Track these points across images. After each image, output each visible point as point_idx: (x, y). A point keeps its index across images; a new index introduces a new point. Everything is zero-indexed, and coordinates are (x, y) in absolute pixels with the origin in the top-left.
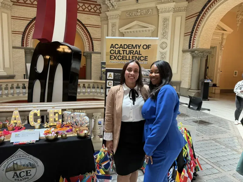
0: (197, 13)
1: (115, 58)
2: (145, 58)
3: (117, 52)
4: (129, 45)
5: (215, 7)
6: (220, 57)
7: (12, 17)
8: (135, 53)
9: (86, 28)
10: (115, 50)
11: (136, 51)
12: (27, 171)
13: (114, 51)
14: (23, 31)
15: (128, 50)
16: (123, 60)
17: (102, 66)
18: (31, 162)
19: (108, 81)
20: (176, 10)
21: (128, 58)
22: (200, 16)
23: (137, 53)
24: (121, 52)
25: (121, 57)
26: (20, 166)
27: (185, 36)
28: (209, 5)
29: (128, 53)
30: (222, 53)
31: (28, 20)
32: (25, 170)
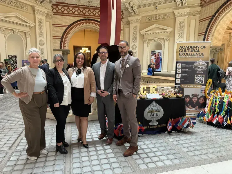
1: (183, 54)
2: (202, 54)
3: (184, 51)
4: (192, 46)
5: (227, 12)
6: (228, 52)
7: (53, 25)
8: (196, 51)
11: (197, 50)
12: (156, 113)
13: (182, 50)
14: (61, 36)
15: (191, 49)
16: (188, 55)
18: (158, 109)
19: (177, 69)
21: (191, 54)
22: (213, 19)
23: (197, 51)
24: (187, 51)
25: (186, 53)
26: (154, 110)
27: (199, 36)
28: (221, 10)
29: (191, 51)
30: (230, 49)
31: (65, 27)
32: (155, 113)
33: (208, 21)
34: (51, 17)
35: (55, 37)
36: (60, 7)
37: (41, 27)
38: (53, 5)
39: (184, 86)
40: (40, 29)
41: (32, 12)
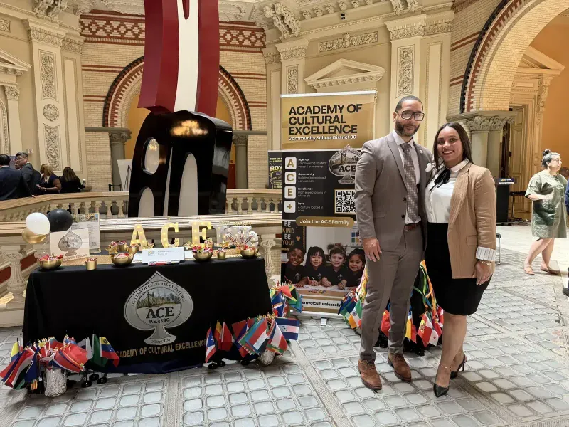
0: (474, 35)
1: (298, 131)
2: (353, 129)
3: (301, 121)
4: (322, 107)
6: (537, 130)
7: (84, 68)
8: (334, 121)
9: (234, 81)
10: (298, 118)
11: (337, 116)
12: (167, 309)
13: (295, 119)
14: (106, 95)
15: (320, 115)
16: (312, 133)
17: (269, 159)
18: (173, 293)
19: (287, 174)
20: (429, 31)
21: (321, 130)
23: (338, 121)
24: (310, 120)
25: (309, 128)
26: (158, 299)
27: (451, 85)
29: (321, 121)
30: (541, 118)
31: (115, 71)
32: (164, 306)
33: (470, 47)
34: (77, 47)
35: (89, 98)
36: (101, 23)
37: (48, 74)
38: (82, 16)
39: (307, 222)
40: (45, 77)
41: (23, 36)
